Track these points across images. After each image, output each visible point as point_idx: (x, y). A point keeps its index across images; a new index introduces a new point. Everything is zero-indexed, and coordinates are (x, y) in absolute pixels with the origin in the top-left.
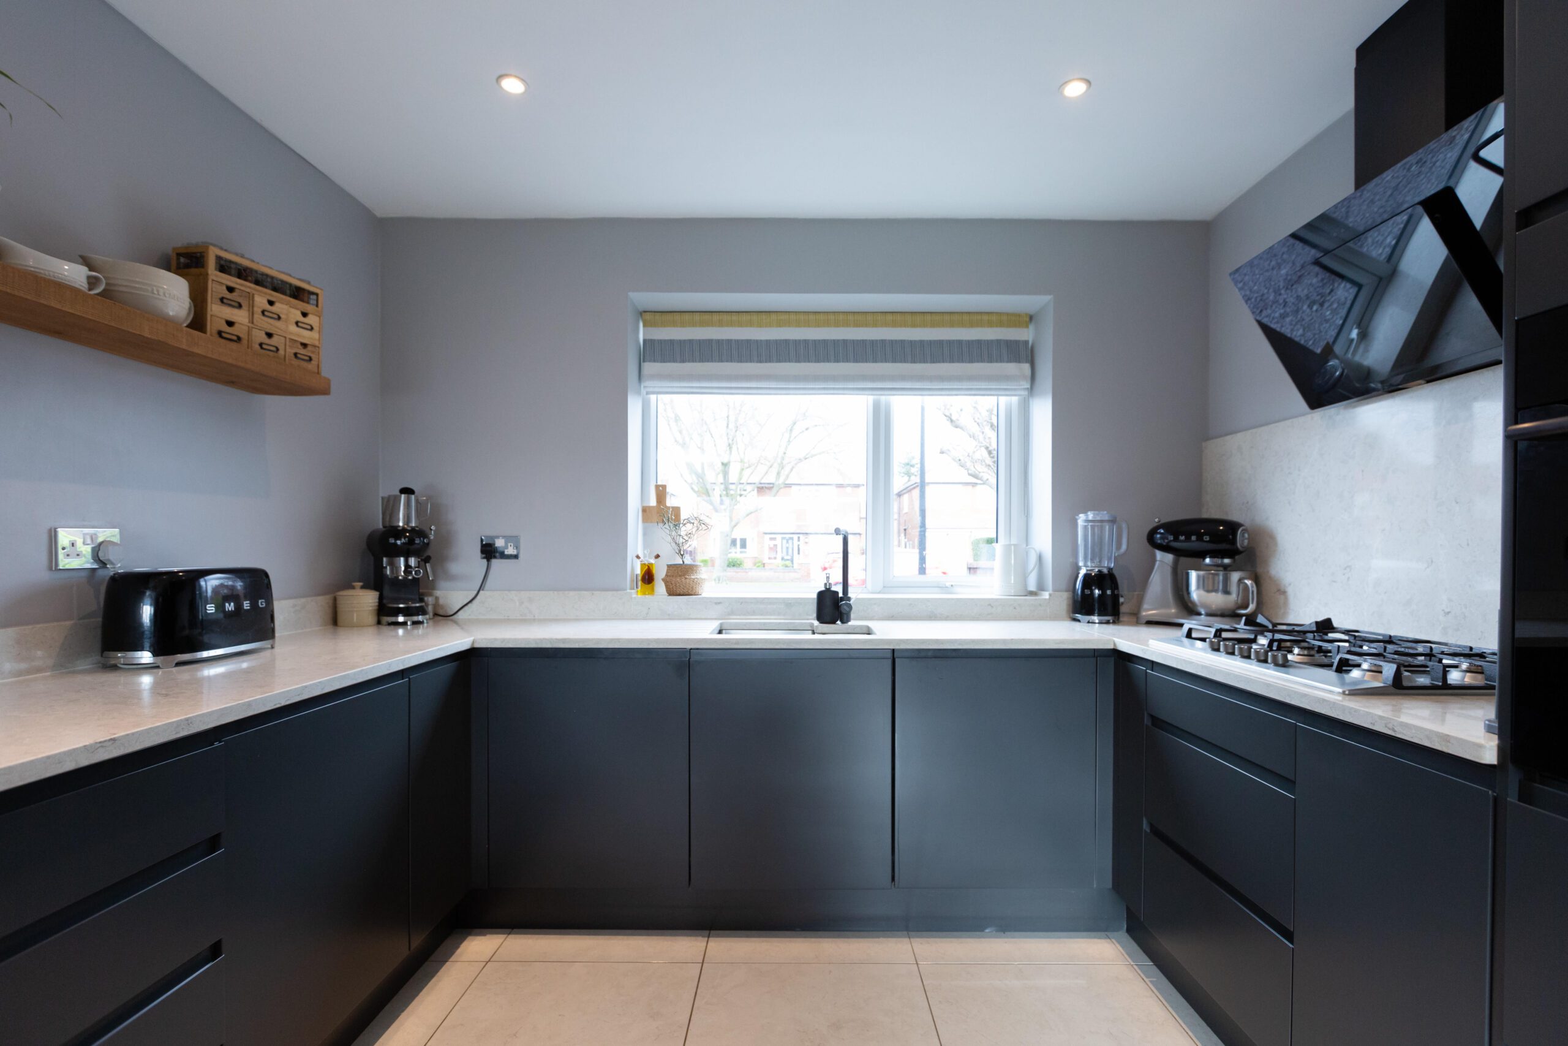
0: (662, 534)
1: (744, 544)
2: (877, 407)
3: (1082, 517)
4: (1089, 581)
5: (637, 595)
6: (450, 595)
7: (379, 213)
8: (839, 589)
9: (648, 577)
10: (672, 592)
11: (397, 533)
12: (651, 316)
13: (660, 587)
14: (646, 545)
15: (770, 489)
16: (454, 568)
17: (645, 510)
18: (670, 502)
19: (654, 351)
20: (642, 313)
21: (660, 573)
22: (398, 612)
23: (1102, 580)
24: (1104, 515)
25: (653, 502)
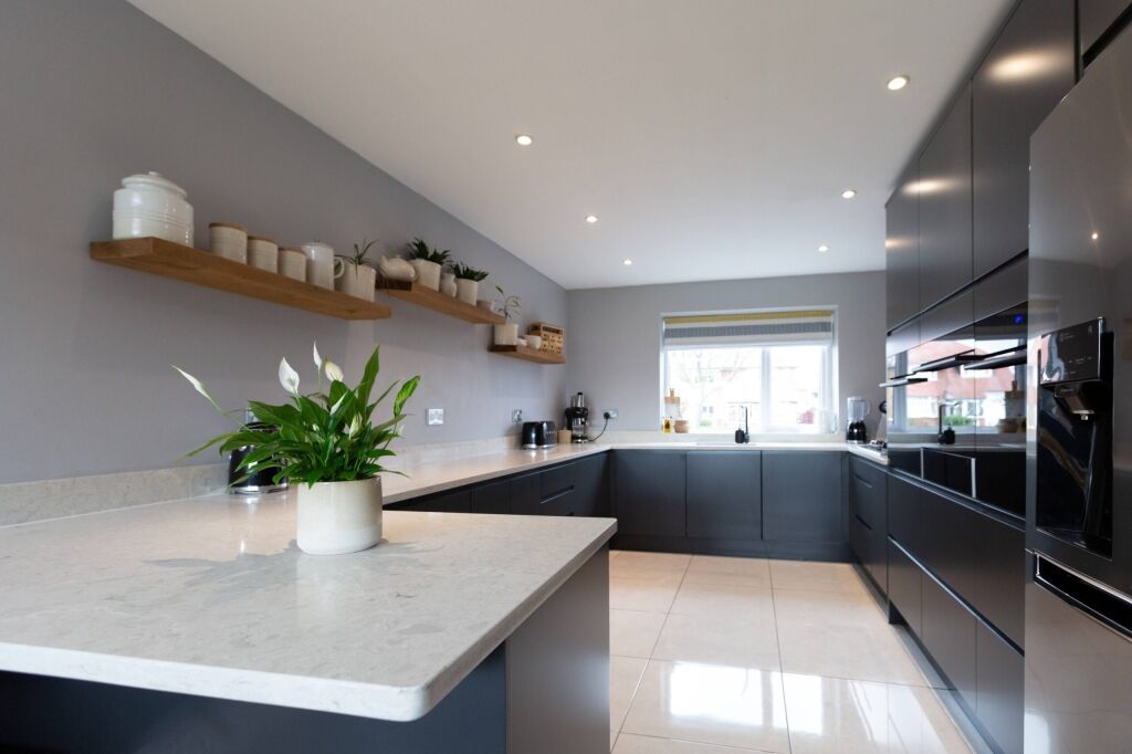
0: (673, 408)
1: (711, 410)
2: (763, 353)
3: (849, 399)
4: (852, 427)
5: (663, 432)
6: (593, 433)
7: (567, 288)
8: (744, 429)
9: (667, 426)
10: (677, 431)
11: (578, 409)
12: (669, 320)
13: (672, 429)
14: (667, 412)
15: (730, 371)
16: (595, 422)
17: (666, 399)
18: (675, 395)
19: (670, 334)
20: (665, 318)
21: (672, 424)
22: (578, 438)
23: (859, 425)
24: (860, 398)
25: (669, 395)
